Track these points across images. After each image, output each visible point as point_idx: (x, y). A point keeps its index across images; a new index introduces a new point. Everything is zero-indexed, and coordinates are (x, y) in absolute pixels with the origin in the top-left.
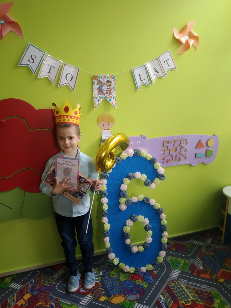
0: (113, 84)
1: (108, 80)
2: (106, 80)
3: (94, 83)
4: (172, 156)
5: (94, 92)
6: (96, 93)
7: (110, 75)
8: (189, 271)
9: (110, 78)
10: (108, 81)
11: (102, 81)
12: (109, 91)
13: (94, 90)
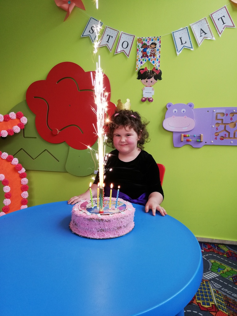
0: (158, 46)
1: (153, 42)
2: (151, 42)
3: (138, 46)
4: (229, 133)
5: (138, 54)
6: (139, 56)
7: (154, 37)
8: (231, 279)
9: (155, 40)
10: (152, 44)
11: (147, 44)
12: (154, 53)
13: (138, 53)
